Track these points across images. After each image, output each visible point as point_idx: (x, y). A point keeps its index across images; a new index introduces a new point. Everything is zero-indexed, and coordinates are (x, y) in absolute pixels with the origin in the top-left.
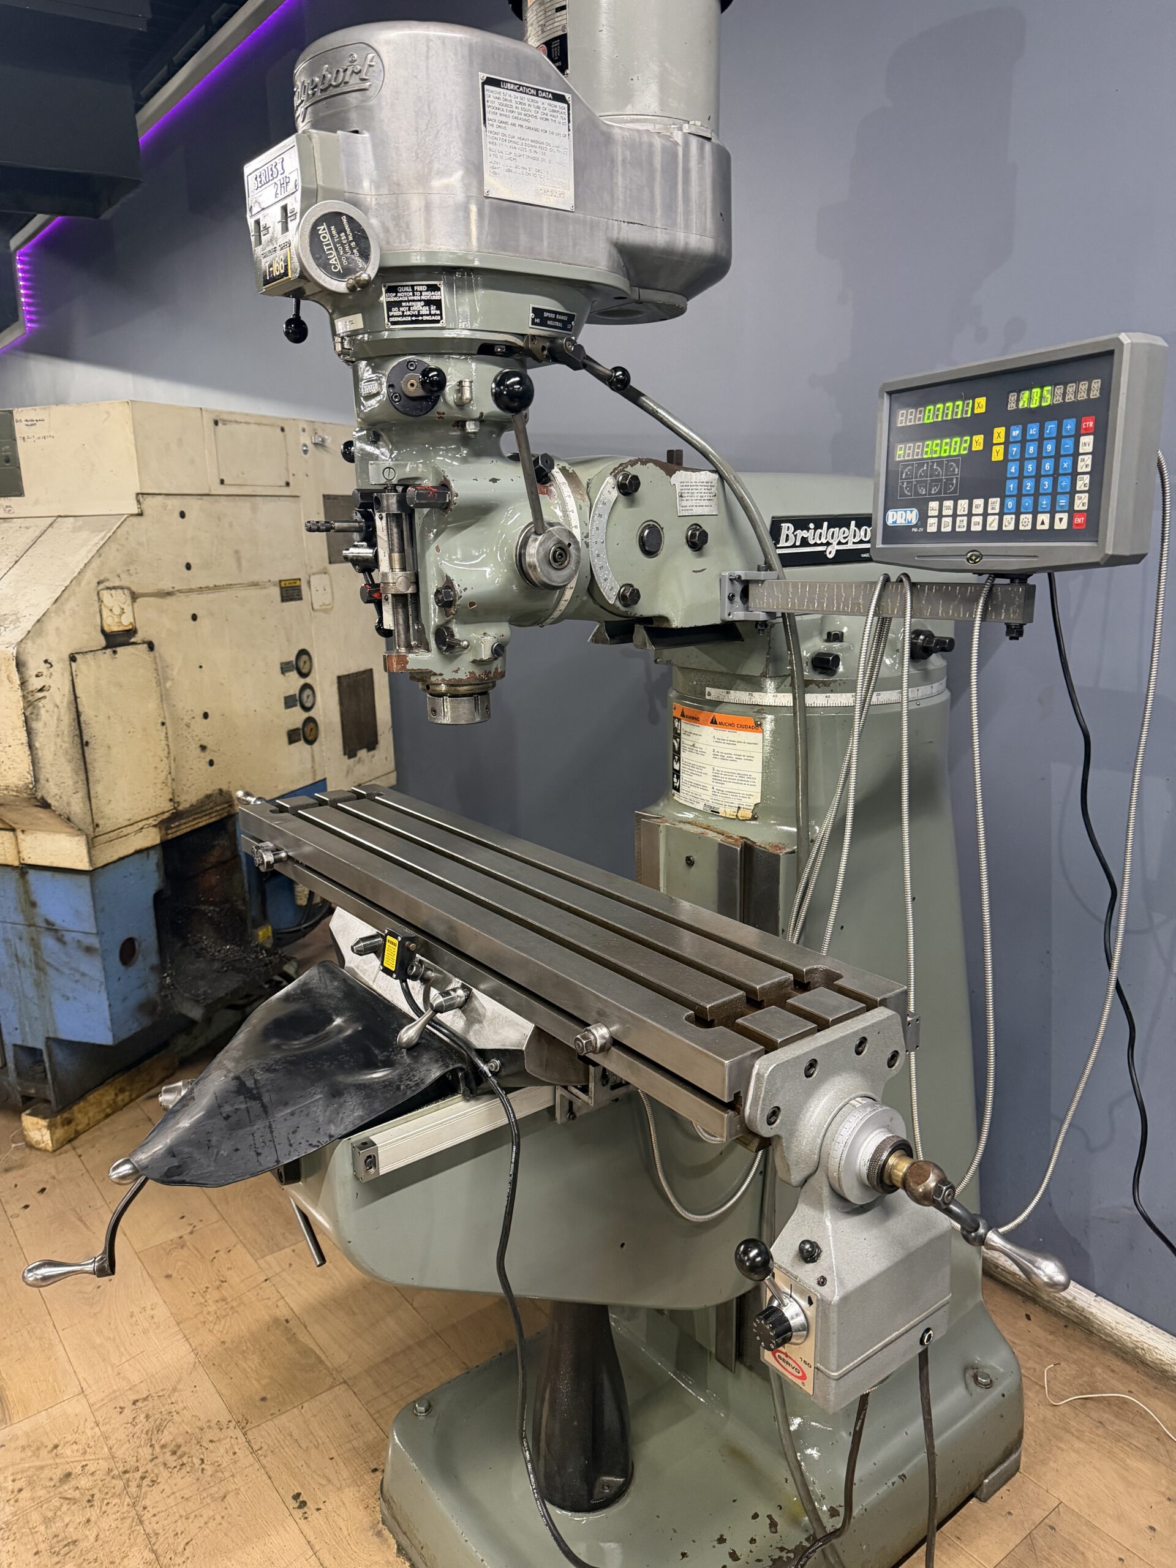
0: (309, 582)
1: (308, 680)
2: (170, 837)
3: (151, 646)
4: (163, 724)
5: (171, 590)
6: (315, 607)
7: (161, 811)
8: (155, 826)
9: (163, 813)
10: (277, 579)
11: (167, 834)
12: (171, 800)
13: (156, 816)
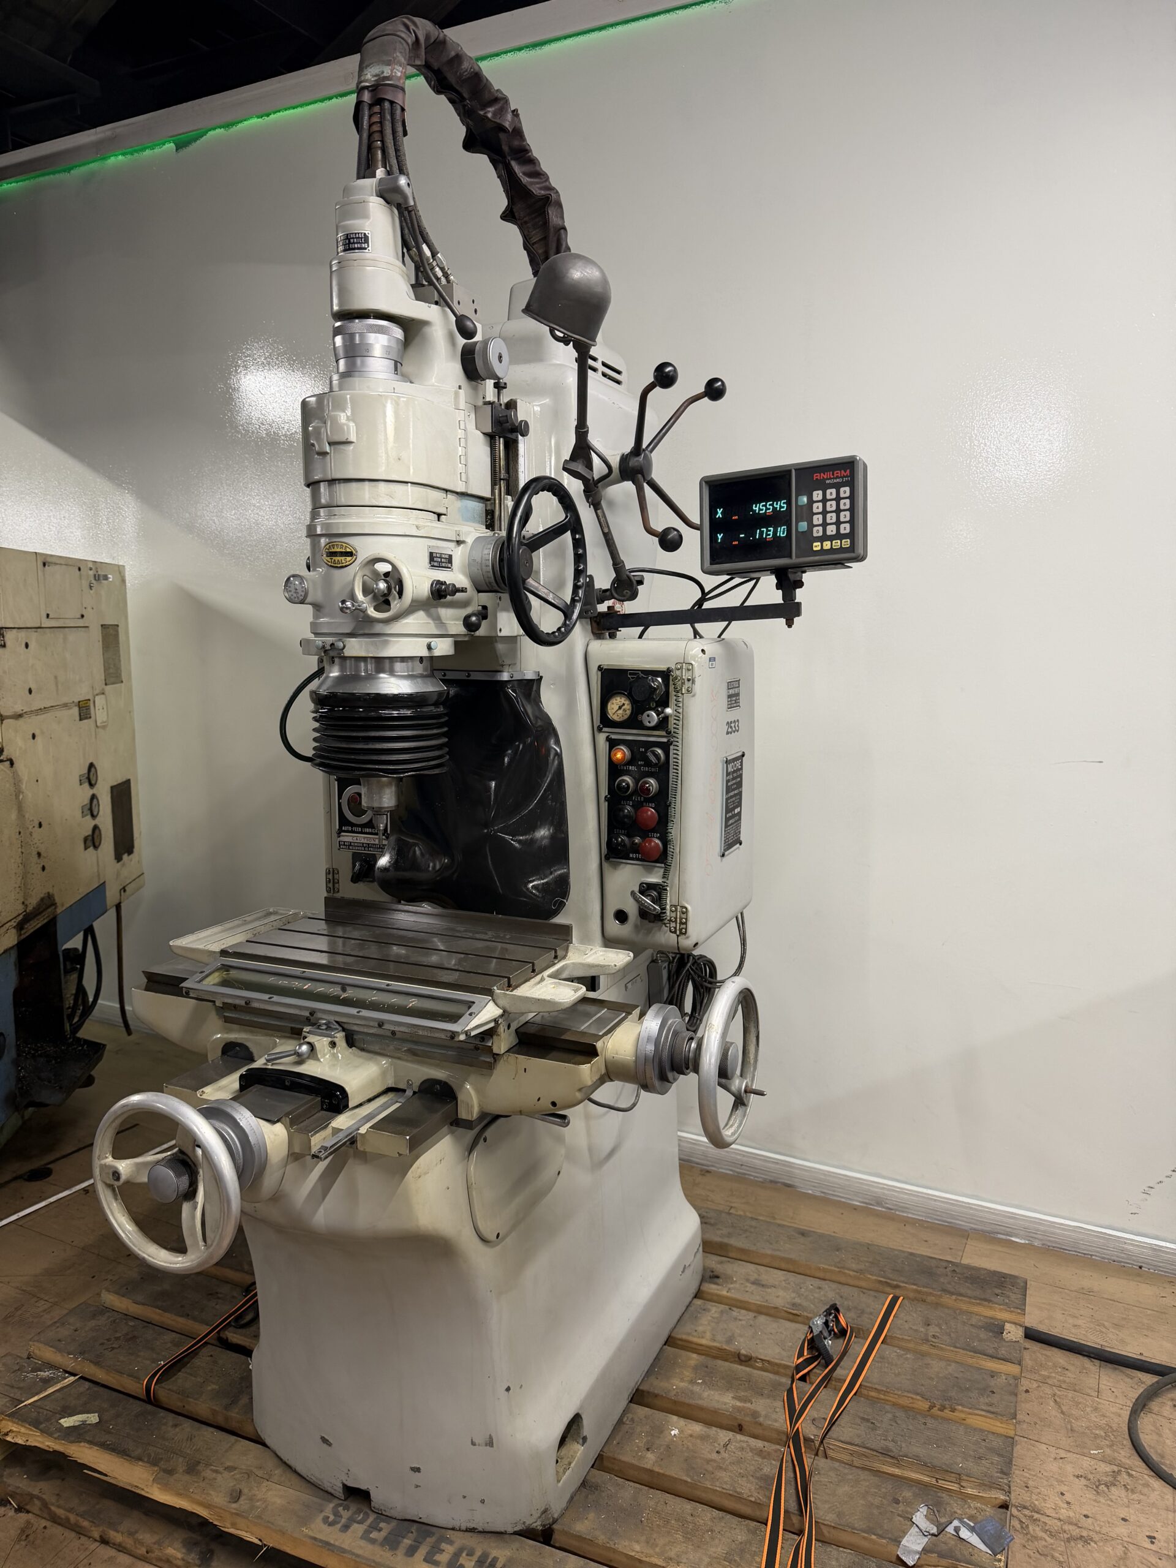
0: (94, 702)
1: (94, 791)
2: (23, 937)
3: (12, 764)
4: (20, 833)
5: (21, 712)
6: (98, 724)
7: (17, 914)
8: (14, 927)
9: (19, 915)
10: (76, 701)
11: (20, 935)
12: (23, 903)
13: (15, 918)
